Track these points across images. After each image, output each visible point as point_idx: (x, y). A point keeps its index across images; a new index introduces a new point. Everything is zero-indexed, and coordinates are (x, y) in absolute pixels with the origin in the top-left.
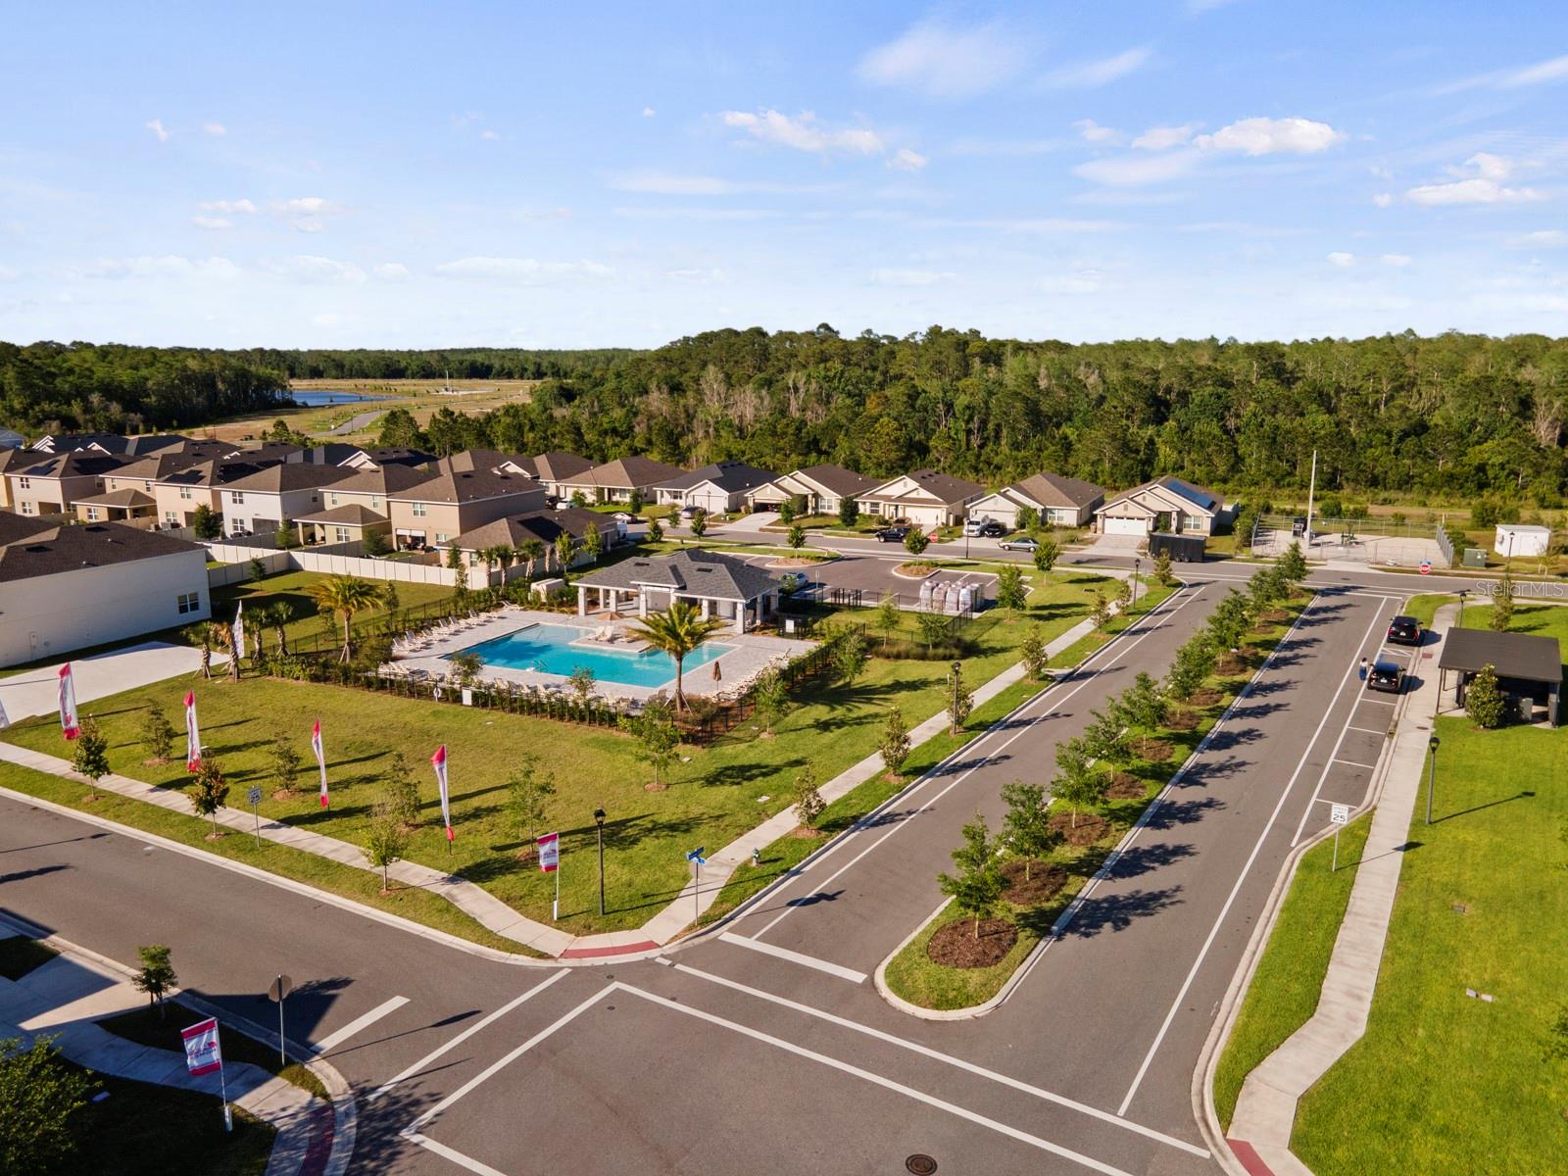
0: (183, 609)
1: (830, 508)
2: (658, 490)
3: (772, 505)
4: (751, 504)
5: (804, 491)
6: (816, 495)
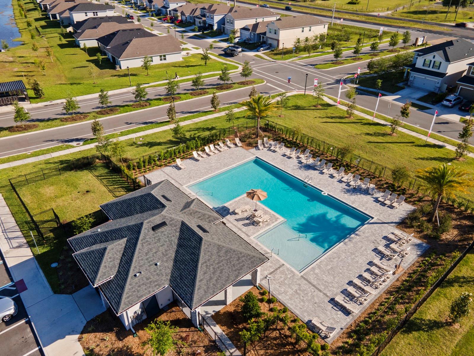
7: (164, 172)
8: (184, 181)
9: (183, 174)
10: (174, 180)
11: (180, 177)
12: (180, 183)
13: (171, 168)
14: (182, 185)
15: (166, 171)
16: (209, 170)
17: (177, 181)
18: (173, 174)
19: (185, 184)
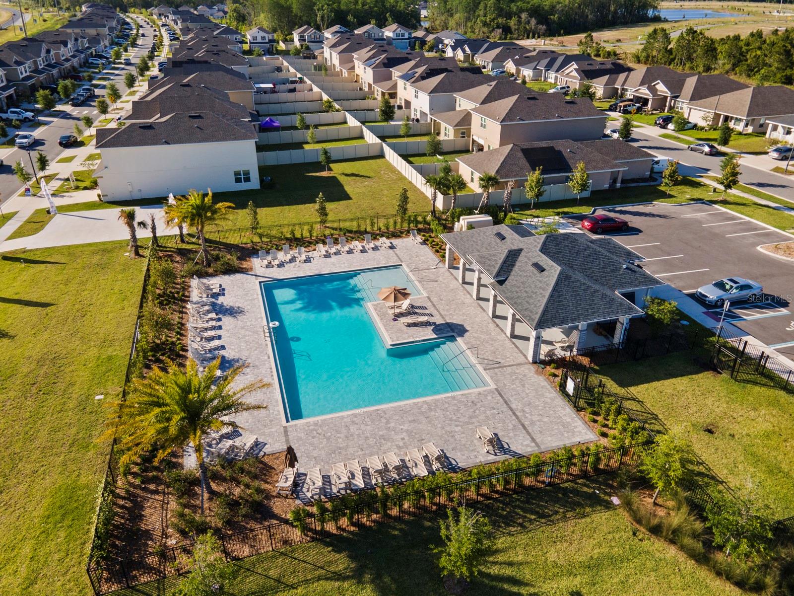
0: (238, 180)
2: (771, 124)
7: (533, 440)
8: (489, 398)
9: (487, 417)
10: (511, 409)
11: (495, 411)
12: (499, 398)
13: (513, 448)
14: (496, 389)
15: (528, 441)
16: (422, 413)
17: (506, 402)
18: (511, 427)
19: (491, 392)
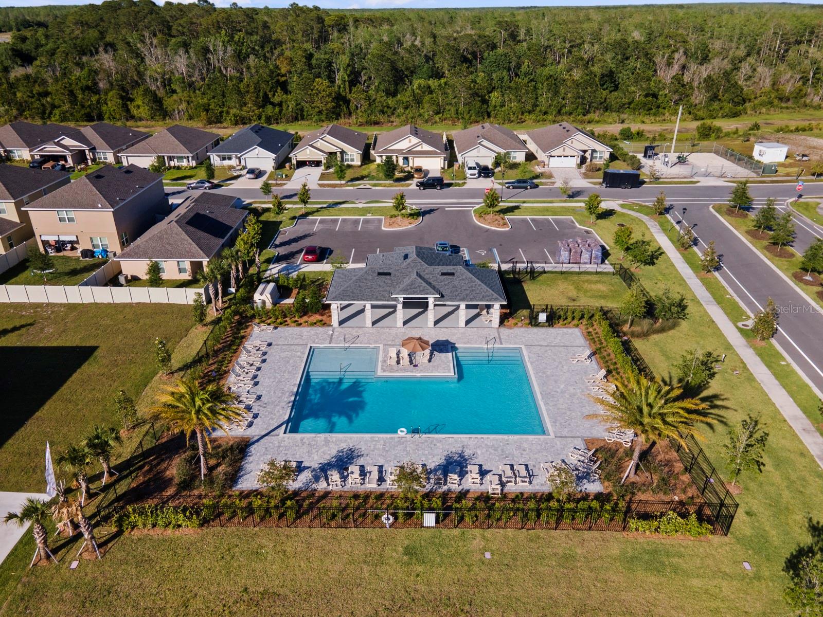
1: (352, 160)
3: (309, 161)
4: (294, 162)
5: (334, 149)
6: (343, 153)
